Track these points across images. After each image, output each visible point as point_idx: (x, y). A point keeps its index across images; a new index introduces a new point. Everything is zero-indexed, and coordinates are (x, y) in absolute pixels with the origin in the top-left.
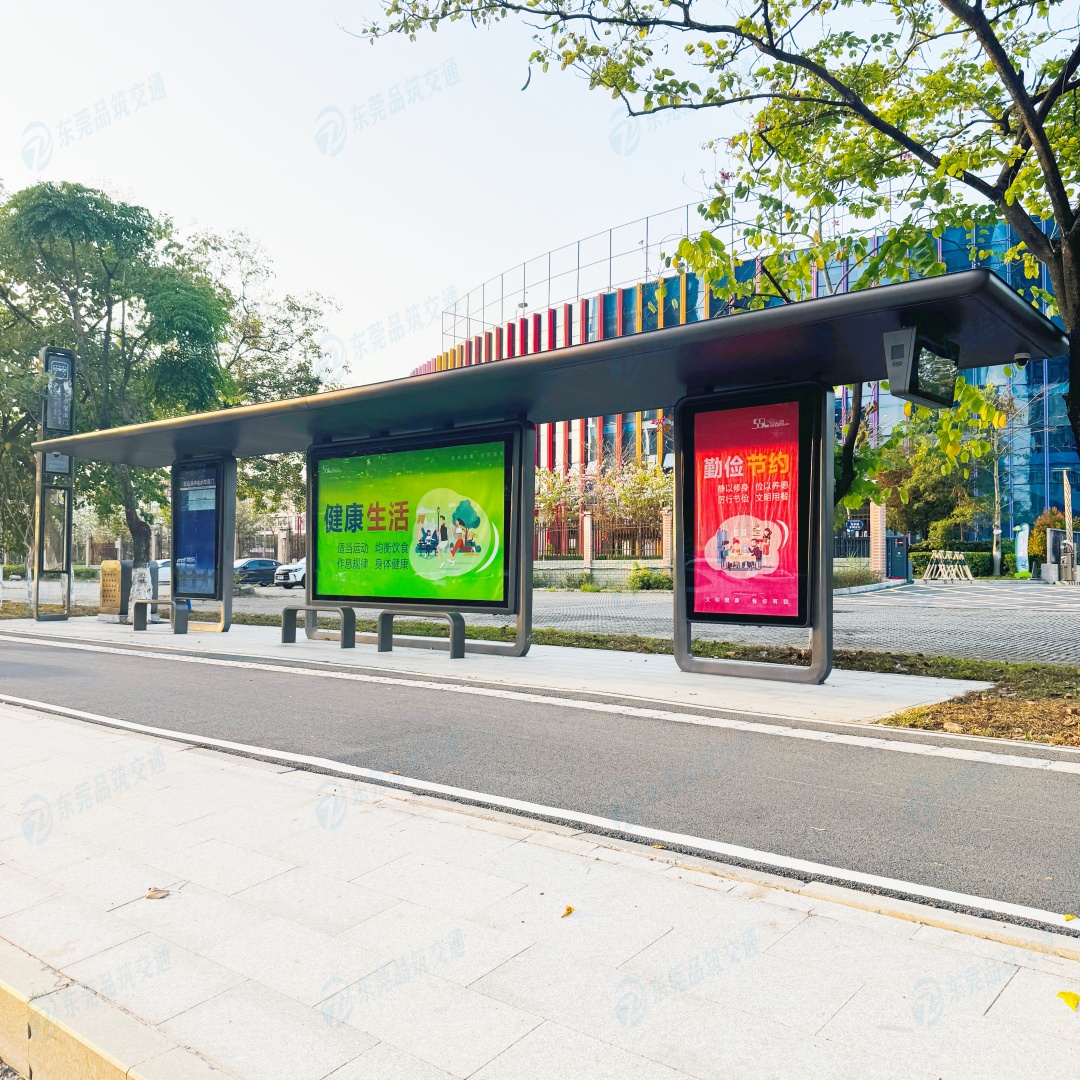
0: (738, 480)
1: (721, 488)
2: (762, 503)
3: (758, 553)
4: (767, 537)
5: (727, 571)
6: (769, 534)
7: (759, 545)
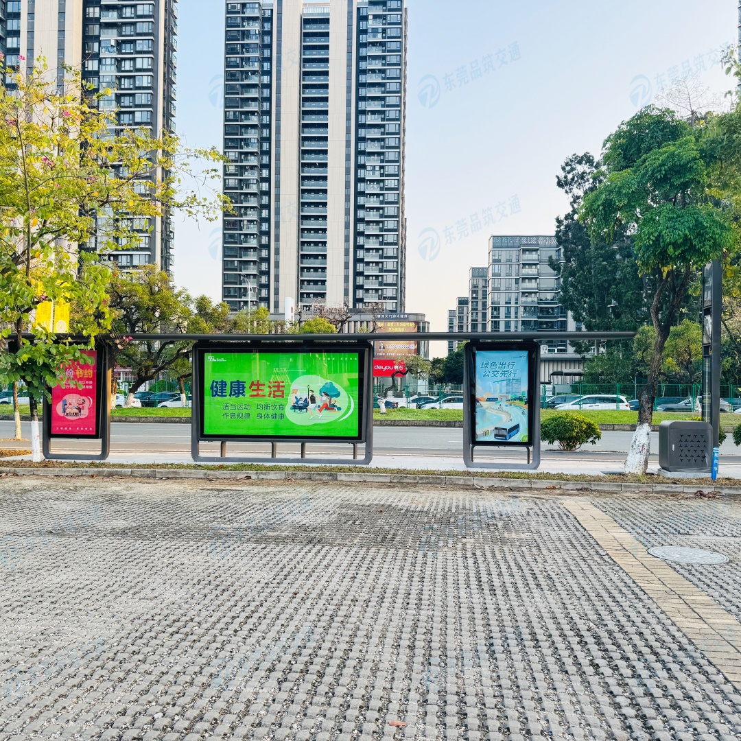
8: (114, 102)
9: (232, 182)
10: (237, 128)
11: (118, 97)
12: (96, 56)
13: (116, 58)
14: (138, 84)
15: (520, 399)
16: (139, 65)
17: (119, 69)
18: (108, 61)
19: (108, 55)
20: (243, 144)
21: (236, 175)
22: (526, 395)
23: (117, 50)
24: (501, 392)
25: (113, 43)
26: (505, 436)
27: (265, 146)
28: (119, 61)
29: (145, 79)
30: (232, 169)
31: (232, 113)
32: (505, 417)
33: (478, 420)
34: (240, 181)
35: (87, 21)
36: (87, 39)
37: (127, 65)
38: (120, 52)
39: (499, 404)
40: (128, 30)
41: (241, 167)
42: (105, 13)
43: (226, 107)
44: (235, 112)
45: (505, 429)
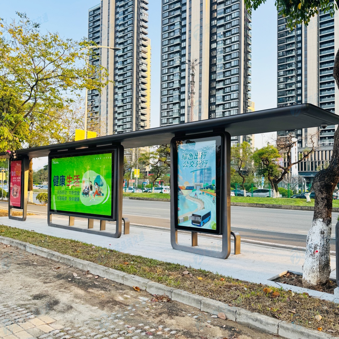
8: (223, 60)
9: (282, 86)
10: (284, 59)
11: (224, 57)
12: (215, 41)
13: (223, 40)
14: (232, 49)
15: (211, 188)
16: (233, 40)
17: (225, 44)
18: (220, 42)
19: (220, 39)
20: (287, 66)
21: (284, 82)
22: (215, 184)
23: (224, 36)
24: (196, 182)
25: (222, 33)
26: (200, 223)
27: (299, 65)
28: (225, 41)
29: (236, 46)
30: (282, 80)
31: (281, 53)
32: (199, 205)
33: (180, 206)
34: (286, 84)
35: (212, 27)
36: (212, 34)
37: (228, 42)
38: (225, 37)
39: (194, 193)
40: (228, 26)
41: (286, 77)
42: (219, 21)
43: (279, 50)
44: (283, 52)
45: (200, 216)
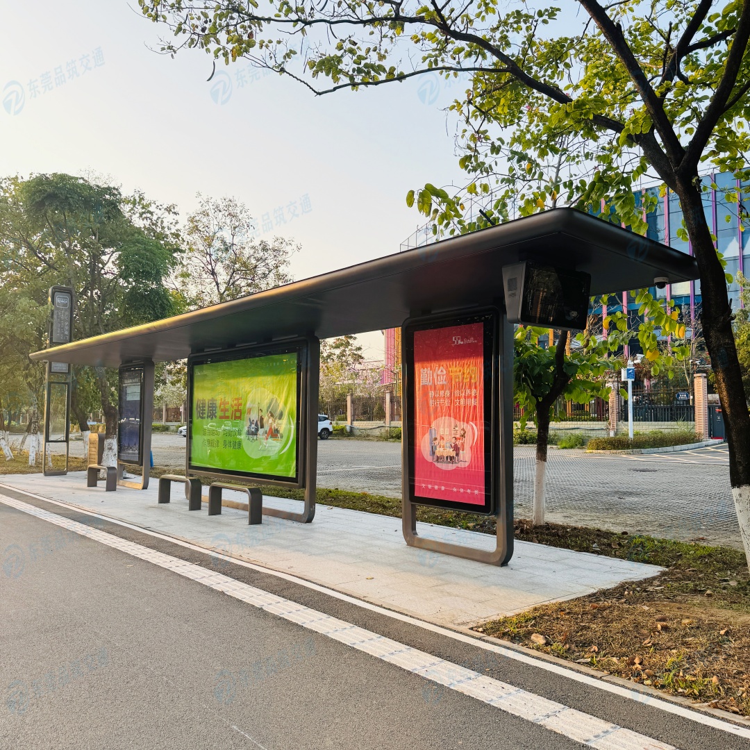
0: (443, 387)
1: (431, 394)
2: (459, 407)
3: (456, 448)
4: (463, 436)
5: (436, 463)
6: (464, 434)
7: (457, 443)
